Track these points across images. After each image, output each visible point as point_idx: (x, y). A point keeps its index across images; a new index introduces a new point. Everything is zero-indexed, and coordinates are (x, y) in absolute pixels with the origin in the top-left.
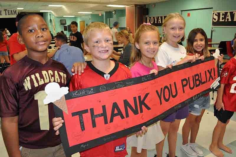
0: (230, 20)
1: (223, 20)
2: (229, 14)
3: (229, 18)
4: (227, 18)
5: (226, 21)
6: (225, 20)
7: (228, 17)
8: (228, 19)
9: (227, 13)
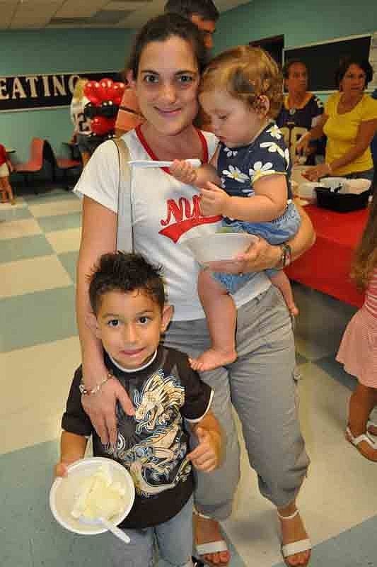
0: (23, 95)
1: (7, 97)
2: (17, 81)
3: (21, 90)
4: (15, 91)
5: (14, 97)
6: (11, 96)
7: (16, 88)
8: (18, 94)
9: (12, 79)
